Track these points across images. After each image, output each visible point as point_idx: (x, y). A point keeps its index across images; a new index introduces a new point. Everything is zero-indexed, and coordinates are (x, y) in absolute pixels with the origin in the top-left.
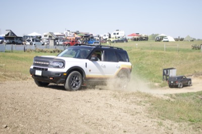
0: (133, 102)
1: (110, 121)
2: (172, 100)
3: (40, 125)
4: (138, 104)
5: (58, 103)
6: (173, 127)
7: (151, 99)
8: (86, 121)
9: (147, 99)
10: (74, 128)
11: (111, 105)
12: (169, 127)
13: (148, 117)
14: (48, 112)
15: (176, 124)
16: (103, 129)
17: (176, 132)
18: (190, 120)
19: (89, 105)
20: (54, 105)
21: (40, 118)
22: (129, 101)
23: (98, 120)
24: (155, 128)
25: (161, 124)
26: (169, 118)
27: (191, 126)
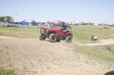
0: (69, 47)
1: (57, 53)
2: (85, 46)
3: (31, 53)
4: (70, 47)
5: (40, 46)
6: (80, 56)
7: (77, 46)
8: (48, 52)
9: (75, 46)
10: (43, 54)
11: (60, 48)
12: (79, 55)
13: (72, 52)
14: (35, 49)
15: (82, 55)
16: (54, 55)
17: (81, 57)
18: (88, 53)
19: (51, 47)
20: (38, 47)
21: (32, 51)
22: (67, 46)
23: (53, 52)
24: (73, 55)
25: (76, 54)
26: (80, 52)
27: (87, 56)
